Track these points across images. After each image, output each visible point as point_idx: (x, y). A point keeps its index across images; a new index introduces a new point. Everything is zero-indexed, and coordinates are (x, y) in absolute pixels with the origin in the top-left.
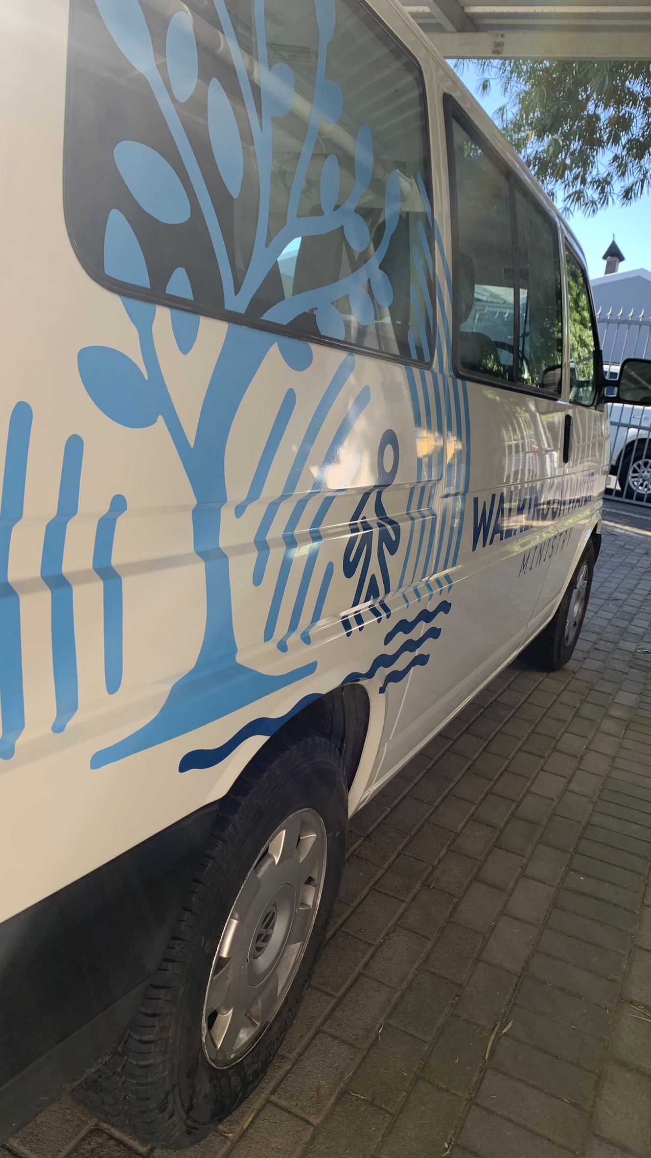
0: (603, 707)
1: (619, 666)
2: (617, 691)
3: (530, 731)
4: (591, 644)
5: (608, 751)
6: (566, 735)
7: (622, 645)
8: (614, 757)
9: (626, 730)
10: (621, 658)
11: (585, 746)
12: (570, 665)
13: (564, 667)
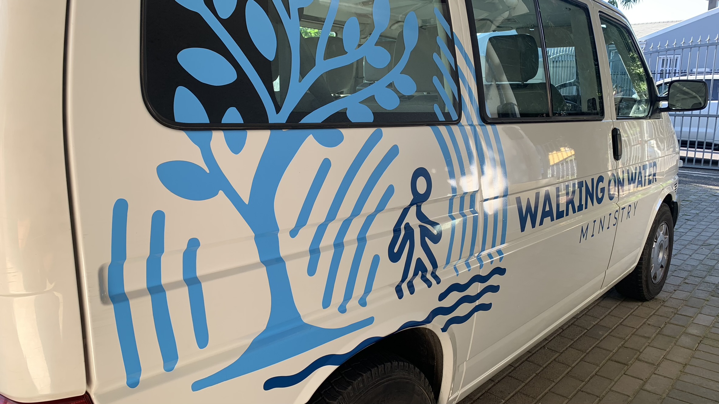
0: (684, 326)
1: (702, 295)
2: (698, 314)
3: (620, 345)
4: (682, 279)
5: (681, 360)
6: (649, 349)
7: (708, 279)
8: (686, 365)
9: (699, 344)
10: (705, 289)
11: (663, 356)
12: (662, 295)
13: (656, 297)
